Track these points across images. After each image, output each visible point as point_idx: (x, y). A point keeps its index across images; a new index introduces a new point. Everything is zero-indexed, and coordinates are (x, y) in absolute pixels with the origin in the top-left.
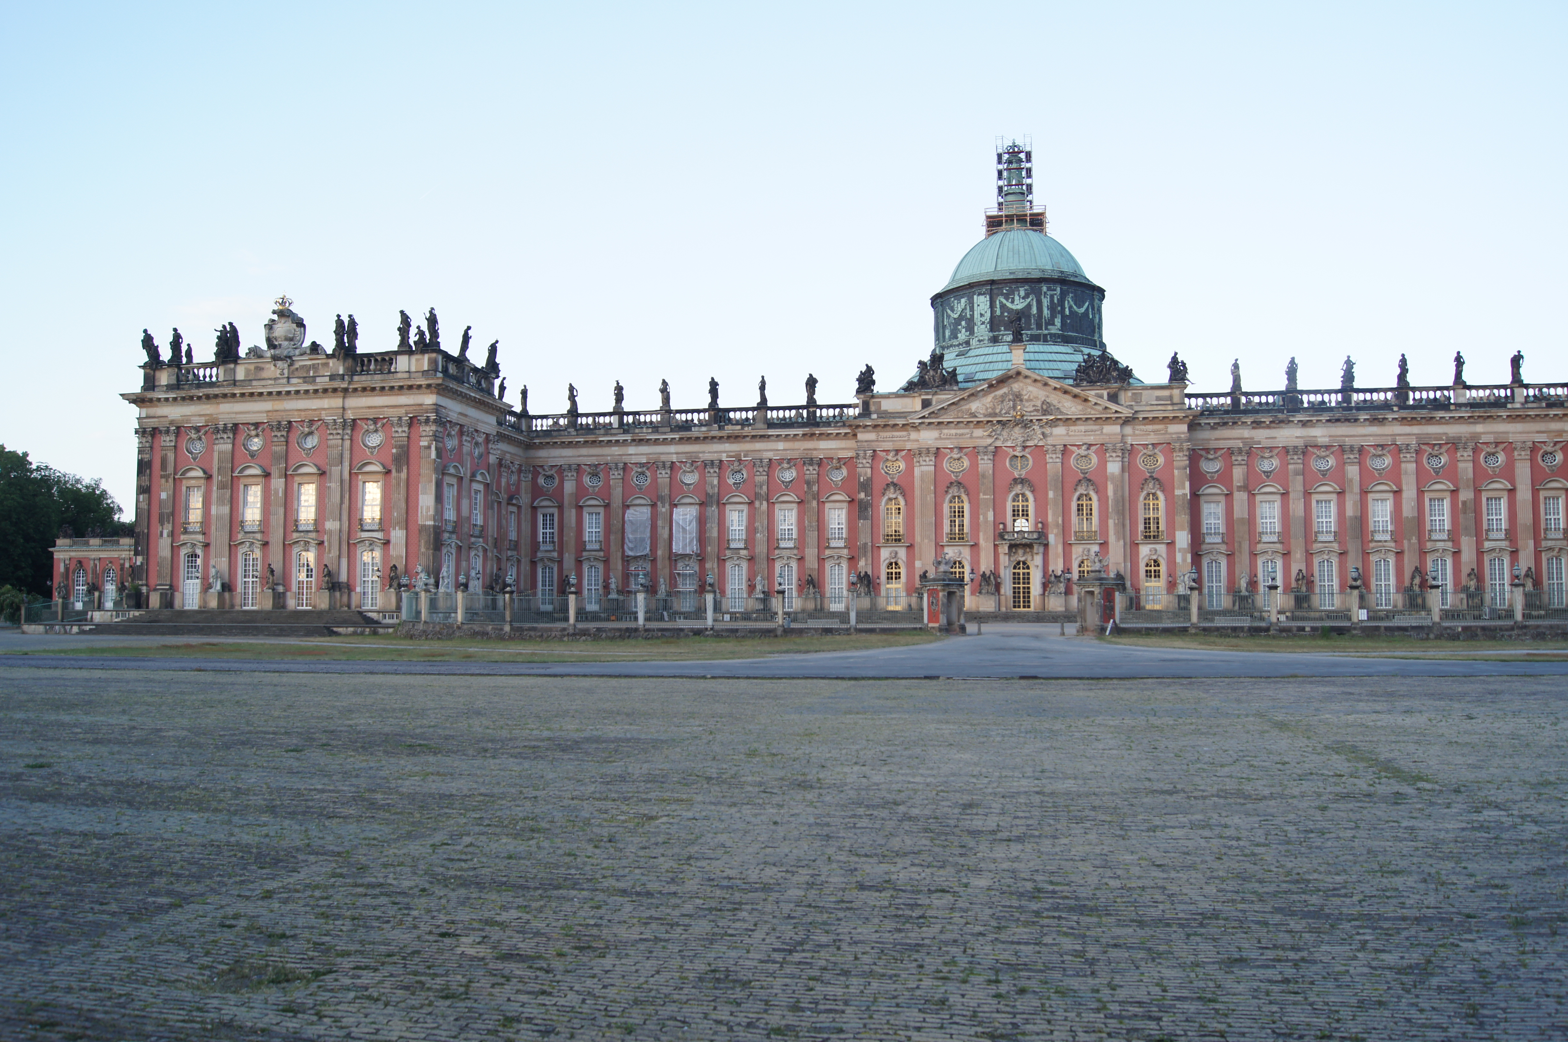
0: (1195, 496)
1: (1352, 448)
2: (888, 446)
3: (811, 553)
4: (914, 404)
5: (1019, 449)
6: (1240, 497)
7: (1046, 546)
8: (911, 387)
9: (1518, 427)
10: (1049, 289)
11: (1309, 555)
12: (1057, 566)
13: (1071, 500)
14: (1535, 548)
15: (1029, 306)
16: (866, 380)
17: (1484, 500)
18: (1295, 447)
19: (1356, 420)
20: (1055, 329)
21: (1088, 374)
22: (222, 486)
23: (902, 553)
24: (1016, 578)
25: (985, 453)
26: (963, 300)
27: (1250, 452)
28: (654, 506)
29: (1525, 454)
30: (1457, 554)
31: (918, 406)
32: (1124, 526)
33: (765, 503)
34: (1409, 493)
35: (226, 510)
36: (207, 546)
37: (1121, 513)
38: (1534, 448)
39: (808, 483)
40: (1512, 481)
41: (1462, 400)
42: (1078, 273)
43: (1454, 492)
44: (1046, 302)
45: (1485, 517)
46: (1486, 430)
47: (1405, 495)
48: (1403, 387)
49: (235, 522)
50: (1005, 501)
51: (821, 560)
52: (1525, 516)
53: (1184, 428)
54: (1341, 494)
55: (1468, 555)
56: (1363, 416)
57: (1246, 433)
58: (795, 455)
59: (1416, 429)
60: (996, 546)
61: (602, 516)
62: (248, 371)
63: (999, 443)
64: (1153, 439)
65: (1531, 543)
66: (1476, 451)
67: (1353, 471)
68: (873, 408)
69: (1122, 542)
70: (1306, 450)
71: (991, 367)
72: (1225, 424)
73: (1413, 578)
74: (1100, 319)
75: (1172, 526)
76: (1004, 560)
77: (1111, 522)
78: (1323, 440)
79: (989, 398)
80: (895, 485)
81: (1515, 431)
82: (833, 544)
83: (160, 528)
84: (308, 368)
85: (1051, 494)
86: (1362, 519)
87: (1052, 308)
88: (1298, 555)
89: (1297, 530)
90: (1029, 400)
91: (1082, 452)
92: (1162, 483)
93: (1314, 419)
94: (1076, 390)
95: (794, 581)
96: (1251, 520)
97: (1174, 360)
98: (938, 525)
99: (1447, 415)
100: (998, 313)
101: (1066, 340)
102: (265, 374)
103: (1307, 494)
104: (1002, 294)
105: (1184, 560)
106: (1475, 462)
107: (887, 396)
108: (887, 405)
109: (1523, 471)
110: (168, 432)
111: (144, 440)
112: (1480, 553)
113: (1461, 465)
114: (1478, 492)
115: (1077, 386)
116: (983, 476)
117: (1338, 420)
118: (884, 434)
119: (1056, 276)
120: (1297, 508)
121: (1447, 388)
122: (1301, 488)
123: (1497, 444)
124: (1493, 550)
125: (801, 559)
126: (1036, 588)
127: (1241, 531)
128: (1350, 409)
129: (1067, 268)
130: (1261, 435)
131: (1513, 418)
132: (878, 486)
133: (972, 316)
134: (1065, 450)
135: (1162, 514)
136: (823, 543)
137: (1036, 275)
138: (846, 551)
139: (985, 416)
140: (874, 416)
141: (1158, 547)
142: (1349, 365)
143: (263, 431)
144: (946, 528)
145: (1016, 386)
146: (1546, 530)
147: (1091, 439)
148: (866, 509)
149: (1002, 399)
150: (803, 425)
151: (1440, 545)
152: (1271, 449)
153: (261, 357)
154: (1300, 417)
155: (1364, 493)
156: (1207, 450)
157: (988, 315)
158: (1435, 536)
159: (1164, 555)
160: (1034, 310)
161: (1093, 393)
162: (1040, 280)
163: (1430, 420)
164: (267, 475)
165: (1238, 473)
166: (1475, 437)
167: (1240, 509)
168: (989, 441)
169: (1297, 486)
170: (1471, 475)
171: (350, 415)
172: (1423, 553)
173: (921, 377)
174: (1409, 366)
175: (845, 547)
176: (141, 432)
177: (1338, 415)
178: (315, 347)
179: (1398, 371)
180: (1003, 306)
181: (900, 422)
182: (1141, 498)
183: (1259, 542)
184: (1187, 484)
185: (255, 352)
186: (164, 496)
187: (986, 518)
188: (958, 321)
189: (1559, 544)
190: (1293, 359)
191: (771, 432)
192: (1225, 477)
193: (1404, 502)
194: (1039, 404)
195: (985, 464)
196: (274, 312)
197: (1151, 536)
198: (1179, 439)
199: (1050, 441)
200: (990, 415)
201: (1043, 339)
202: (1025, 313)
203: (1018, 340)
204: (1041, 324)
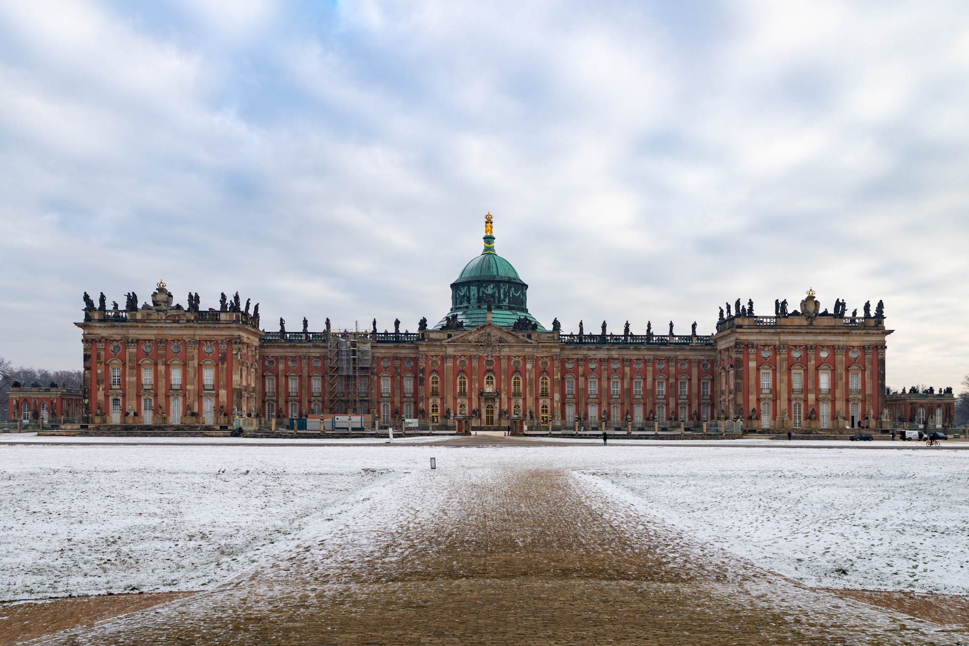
0: (563, 378)
1: (627, 359)
2: (433, 353)
3: (397, 399)
4: (444, 335)
5: (490, 357)
6: (581, 379)
7: (500, 399)
8: (443, 328)
9: (694, 353)
10: (503, 285)
11: (609, 404)
12: (505, 407)
13: (511, 380)
14: (698, 402)
15: (495, 292)
16: (423, 323)
17: (679, 383)
18: (604, 359)
19: (629, 349)
20: (506, 303)
21: (519, 326)
22: (132, 368)
23: (439, 401)
24: (487, 412)
25: (475, 358)
26: (465, 287)
27: (586, 360)
28: (323, 377)
29: (696, 364)
30: (667, 405)
31: (446, 337)
32: (532, 391)
33: (376, 377)
34: (650, 379)
35: (134, 379)
36: (124, 396)
37: (531, 385)
38: (699, 362)
39: (396, 368)
40: (690, 375)
41: (671, 341)
42: (517, 278)
43: (667, 380)
44: (502, 291)
45: (679, 390)
46: (680, 354)
47: (648, 380)
48: (650, 335)
49: (139, 384)
50: (484, 379)
51: (402, 403)
52: (695, 390)
53: (558, 350)
54: (622, 379)
55: (672, 405)
56: (632, 347)
57: (585, 352)
58: (390, 355)
59: (653, 353)
60: (479, 399)
61: (298, 380)
62: (143, 315)
63: (481, 355)
64: (545, 354)
65: (697, 401)
66: (676, 363)
67: (627, 369)
68: (426, 337)
69: (532, 398)
70: (609, 360)
72: (576, 348)
73: (650, 415)
74: (526, 298)
75: (553, 392)
76: (483, 404)
77: (527, 389)
78: (616, 356)
79: (477, 335)
80: (436, 371)
81: (692, 355)
82: (407, 395)
83: (98, 387)
84: (175, 316)
85: (503, 377)
86: (630, 389)
87: (505, 294)
88: (604, 404)
89: (604, 393)
90: (493, 336)
91: (517, 359)
92: (550, 374)
93: (612, 347)
94: (514, 333)
95: (390, 411)
96: (586, 389)
97: (555, 321)
98: (455, 389)
99: (665, 348)
100: (481, 295)
101: (510, 309)
102: (152, 317)
103: (609, 379)
104: (483, 287)
105: (557, 405)
106: (676, 367)
107: (433, 331)
108: (432, 336)
109: (695, 371)
110: (100, 341)
111: (87, 345)
112: (677, 405)
113: (670, 368)
114: (677, 379)
115: (514, 331)
116: (474, 368)
117: (622, 348)
118: (431, 348)
119: (506, 279)
120: (605, 384)
121: (667, 336)
122: (606, 376)
123: (685, 360)
124: (682, 403)
125: (392, 403)
126: (496, 417)
127: (582, 394)
128: (627, 343)
129: (512, 275)
130: (591, 353)
131: (691, 350)
132: (427, 371)
133: (470, 295)
134: (509, 358)
135: (549, 386)
136: (403, 396)
138: (413, 399)
139: (475, 342)
140: (426, 340)
141: (547, 400)
142: (627, 325)
143: (153, 343)
144: (458, 390)
145: (488, 330)
146: (703, 395)
147: (519, 354)
148: (423, 381)
149: (482, 335)
150: (393, 342)
151: (661, 400)
152: (595, 359)
153: (151, 309)
154: (606, 347)
155: (631, 379)
156: (569, 359)
157: (476, 296)
158: (659, 397)
159: (549, 403)
160: (497, 295)
161: (521, 334)
162: (500, 282)
163: (658, 350)
164: (156, 364)
165: (581, 369)
166: (676, 358)
167: (581, 384)
168: (476, 353)
169: (605, 375)
170: (674, 372)
171: (197, 338)
172: (654, 404)
173: (447, 324)
174: (652, 326)
175: (412, 397)
176: (85, 341)
177: (621, 346)
178: (178, 307)
179: (647, 328)
180: (483, 292)
181: (438, 343)
182: (540, 379)
183: (589, 398)
184: (559, 374)
185: (146, 307)
186: (99, 371)
187: (475, 386)
188: (463, 296)
189: (708, 401)
190: (605, 321)
191: (379, 345)
192: (575, 371)
193: (648, 383)
194: (498, 338)
195: (475, 363)
196: (157, 289)
197: (545, 394)
198: (556, 355)
199: (502, 354)
200: (477, 342)
201: (500, 308)
202: (493, 296)
203: (489, 309)
204: (500, 301)
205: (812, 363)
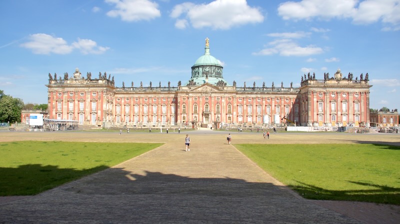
1: (264, 98)
2: (183, 95)
5: (207, 97)
6: (245, 106)
8: (188, 85)
12: (213, 118)
13: (216, 106)
14: (293, 115)
15: (209, 70)
16: (180, 83)
18: (254, 98)
20: (214, 75)
21: (219, 84)
22: (65, 102)
26: (197, 68)
29: (292, 100)
31: (189, 89)
32: (225, 111)
33: (160, 105)
35: (66, 107)
36: (62, 113)
37: (224, 108)
41: (283, 90)
42: (218, 64)
43: (281, 106)
44: (212, 70)
45: (286, 110)
47: (273, 106)
48: (273, 87)
49: (68, 109)
50: (204, 106)
51: (171, 116)
52: (292, 110)
54: (262, 106)
55: (282, 116)
56: (266, 92)
57: (246, 95)
58: (166, 96)
59: (275, 95)
60: (203, 114)
61: (129, 107)
62: (70, 82)
64: (230, 95)
67: (264, 102)
69: (224, 114)
72: (243, 93)
74: (222, 72)
75: (233, 111)
77: (222, 110)
79: (202, 88)
80: (185, 102)
83: (53, 110)
84: (82, 82)
85: (212, 105)
86: (265, 110)
88: (254, 116)
89: (254, 112)
92: (232, 104)
93: (258, 93)
96: (247, 110)
99: (280, 93)
100: (204, 71)
101: (216, 77)
102: (73, 82)
104: (204, 68)
105: (235, 117)
108: (183, 88)
110: (54, 92)
111: (49, 93)
115: (217, 86)
116: (200, 102)
119: (214, 65)
120: (255, 108)
121: (280, 88)
122: (255, 105)
125: (167, 116)
127: (245, 112)
130: (249, 95)
132: (181, 102)
133: (199, 71)
134: (215, 97)
135: (231, 109)
136: (171, 113)
139: (201, 91)
140: (181, 90)
141: (230, 114)
143: (73, 93)
144: (194, 111)
145: (206, 86)
146: (295, 112)
147: (219, 96)
148: (179, 107)
152: (250, 98)
153: (72, 79)
154: (255, 92)
155: (266, 106)
156: (240, 98)
158: (277, 113)
161: (220, 87)
162: (211, 66)
164: (74, 101)
165: (245, 102)
166: (284, 97)
168: (201, 95)
170: (283, 103)
171: (90, 90)
173: (190, 83)
175: (175, 114)
177: (262, 92)
178: (83, 78)
179: (272, 85)
181: (186, 91)
182: (228, 106)
183: (248, 114)
184: (236, 103)
186: (54, 104)
187: (201, 109)
189: (297, 115)
190: (255, 82)
191: (162, 92)
192: (242, 102)
194: (210, 89)
195: (201, 99)
198: (234, 96)
199: (212, 96)
201: (211, 76)
202: (208, 72)
203: (207, 77)
204: (211, 74)
205: (339, 99)
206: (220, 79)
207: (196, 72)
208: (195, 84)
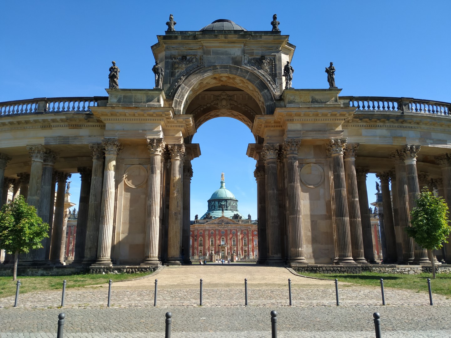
0: (253, 239)
2: (200, 229)
4: (204, 221)
5: (223, 230)
7: (227, 247)
8: (205, 219)
10: (228, 201)
12: (229, 251)
13: (231, 239)
15: (225, 204)
20: (229, 208)
21: (235, 217)
23: (202, 248)
24: (222, 253)
25: (217, 230)
26: (213, 202)
31: (206, 222)
32: (240, 244)
37: (240, 241)
42: (234, 198)
44: (228, 203)
50: (221, 239)
60: (218, 247)
63: (219, 229)
64: (245, 228)
69: (240, 247)
71: (218, 215)
74: (237, 206)
76: (220, 250)
77: (238, 243)
79: (218, 221)
80: (201, 236)
85: (228, 238)
91: (234, 230)
92: (247, 236)
94: (233, 220)
97: (249, 215)
98: (209, 243)
100: (220, 205)
101: (231, 210)
104: (220, 201)
105: (250, 250)
108: (200, 221)
116: (217, 235)
118: (199, 227)
119: (230, 198)
126: (226, 255)
132: (198, 236)
133: (215, 205)
134: (231, 230)
135: (247, 242)
137: (226, 198)
140: (198, 223)
141: (246, 247)
147: (235, 228)
148: (196, 240)
149: (220, 221)
156: (255, 230)
157: (218, 205)
159: (247, 249)
161: (235, 220)
173: (206, 216)
181: (202, 224)
182: (243, 239)
184: (251, 236)
187: (217, 242)
194: (226, 222)
195: (217, 232)
197: (245, 245)
198: (250, 228)
199: (228, 228)
200: (218, 224)
201: (227, 210)
202: (224, 205)
203: (223, 211)
204: (227, 207)
206: (235, 213)
207: (212, 206)
208: (211, 217)
